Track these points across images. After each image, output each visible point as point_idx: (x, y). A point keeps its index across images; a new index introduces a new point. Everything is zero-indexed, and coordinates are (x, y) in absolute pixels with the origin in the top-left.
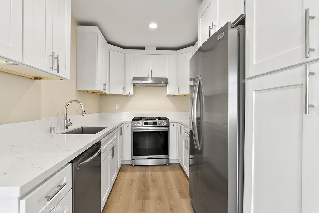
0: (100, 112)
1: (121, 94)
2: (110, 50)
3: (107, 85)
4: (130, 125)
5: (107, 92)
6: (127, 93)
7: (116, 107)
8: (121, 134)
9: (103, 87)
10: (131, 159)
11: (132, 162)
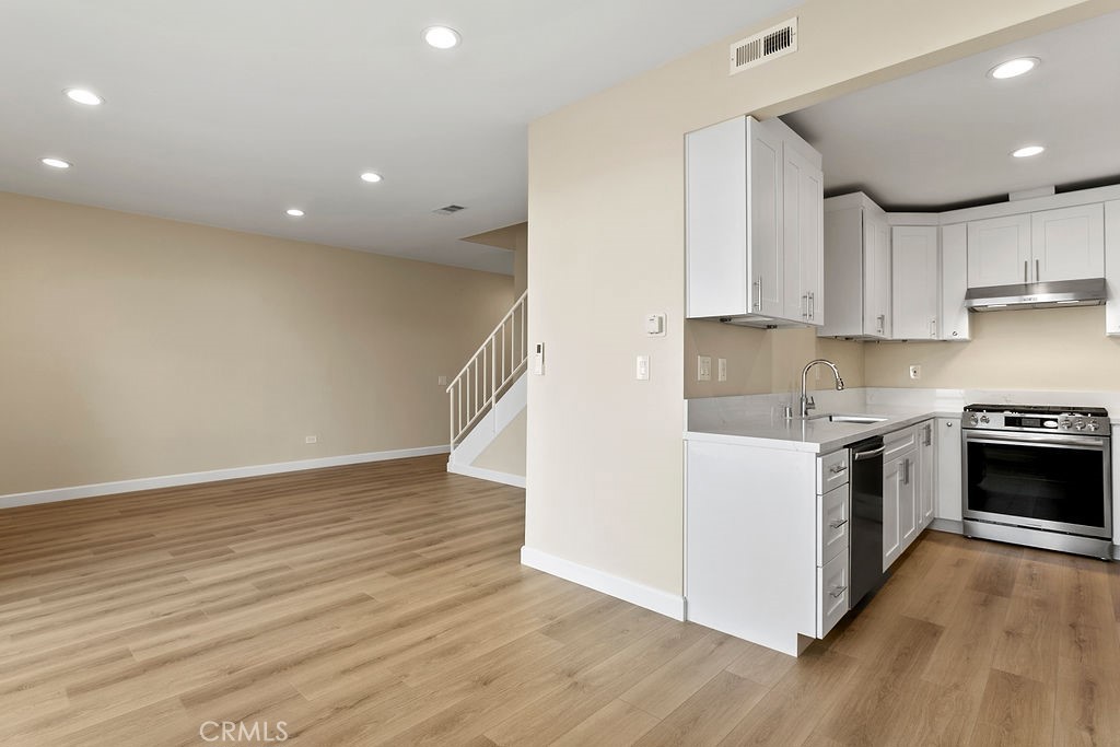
0: (864, 387)
1: (928, 337)
2: (892, 229)
3: (887, 319)
4: (957, 424)
5: (887, 336)
6: (947, 335)
7: (912, 373)
8: (928, 442)
9: (877, 323)
10: (960, 519)
11: (965, 527)
